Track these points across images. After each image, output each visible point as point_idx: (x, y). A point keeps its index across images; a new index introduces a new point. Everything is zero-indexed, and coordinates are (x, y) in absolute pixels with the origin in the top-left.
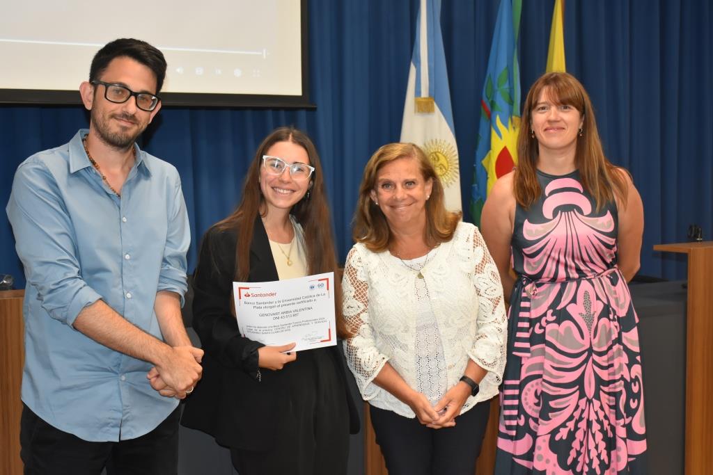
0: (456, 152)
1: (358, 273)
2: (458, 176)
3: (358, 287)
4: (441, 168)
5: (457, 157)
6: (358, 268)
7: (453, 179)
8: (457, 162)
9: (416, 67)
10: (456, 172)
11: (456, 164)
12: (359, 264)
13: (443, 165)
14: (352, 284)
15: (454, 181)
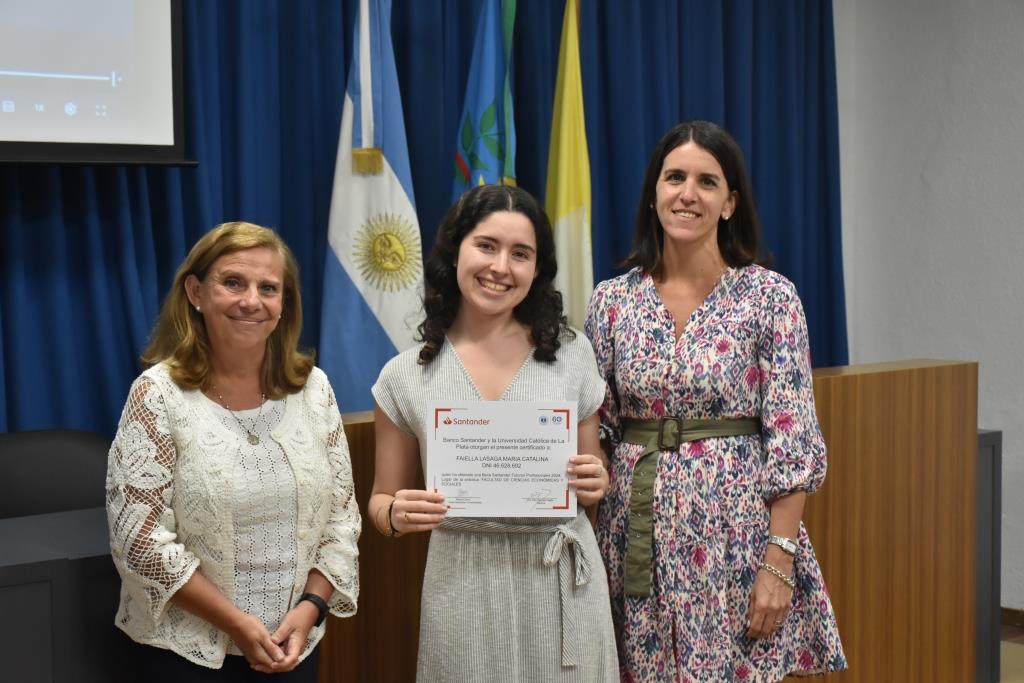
0: (418, 234)
1: (157, 420)
2: (421, 271)
3: (161, 442)
4: (394, 259)
5: (419, 241)
6: (158, 412)
7: (413, 276)
8: (420, 248)
9: (353, 100)
10: (418, 265)
11: (418, 252)
12: (159, 406)
13: (397, 254)
14: (151, 437)
15: (415, 279)
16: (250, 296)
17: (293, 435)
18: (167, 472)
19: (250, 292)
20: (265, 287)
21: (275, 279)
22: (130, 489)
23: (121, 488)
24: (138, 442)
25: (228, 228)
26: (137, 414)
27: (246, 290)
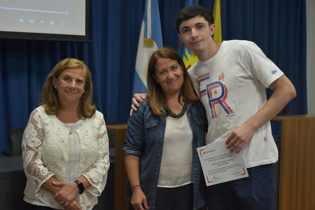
1: (38, 124)
3: (38, 131)
6: (38, 121)
12: (39, 119)
14: (35, 129)
16: (73, 84)
17: (84, 132)
18: (40, 141)
19: (73, 82)
20: (78, 81)
21: (81, 79)
22: (28, 146)
23: (25, 146)
24: (31, 130)
25: (67, 60)
26: (31, 121)
27: (71, 82)
